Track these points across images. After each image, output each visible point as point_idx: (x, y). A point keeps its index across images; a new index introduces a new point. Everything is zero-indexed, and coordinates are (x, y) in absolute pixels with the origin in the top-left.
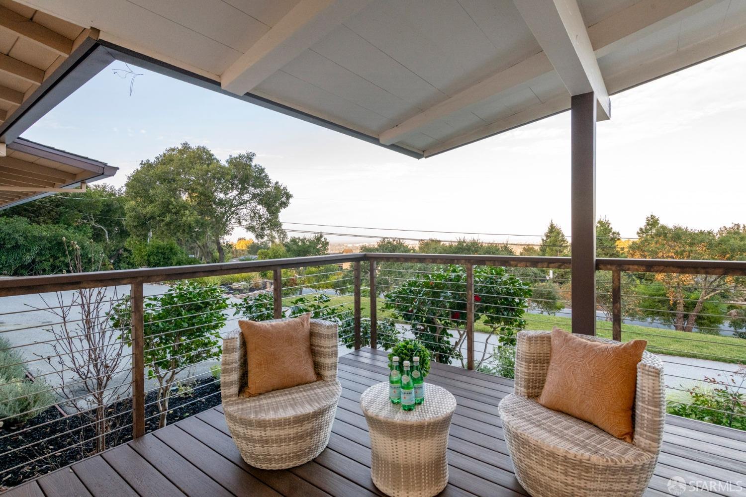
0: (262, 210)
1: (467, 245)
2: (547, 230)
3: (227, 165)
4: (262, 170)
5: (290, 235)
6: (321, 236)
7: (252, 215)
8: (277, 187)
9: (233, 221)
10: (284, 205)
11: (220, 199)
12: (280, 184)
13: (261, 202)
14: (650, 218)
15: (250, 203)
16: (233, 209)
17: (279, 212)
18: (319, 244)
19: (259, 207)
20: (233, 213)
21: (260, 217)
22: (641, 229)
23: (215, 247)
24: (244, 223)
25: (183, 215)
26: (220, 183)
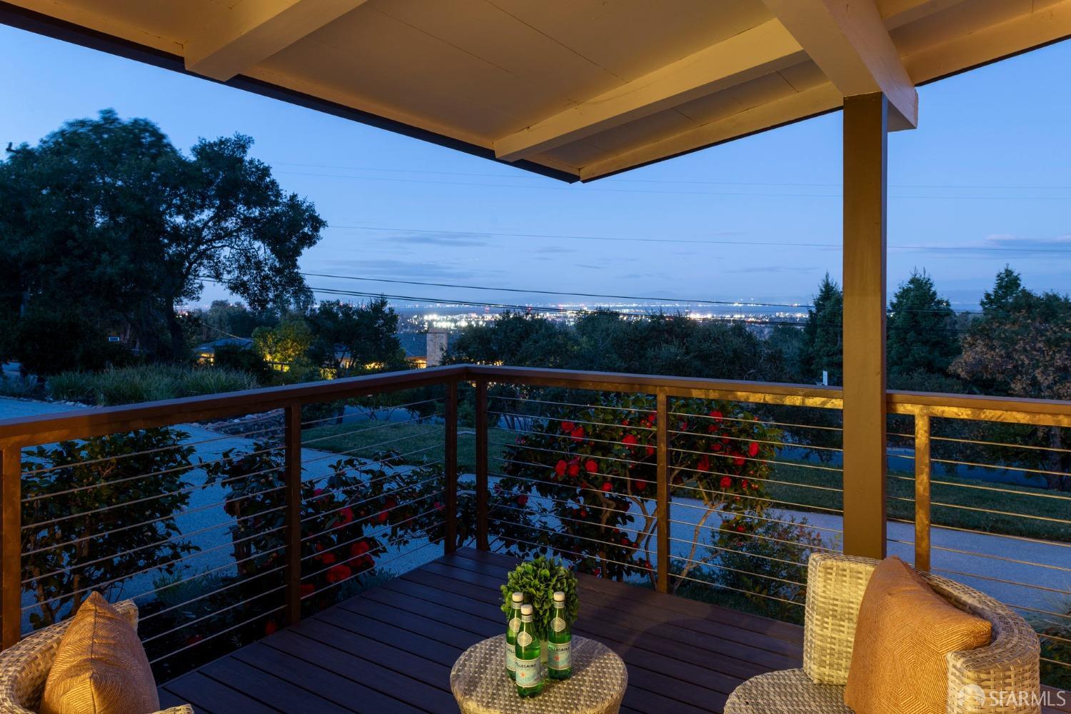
0: (261, 250)
1: (667, 324)
2: (817, 293)
3: (193, 158)
4: (266, 171)
5: (319, 300)
6: (384, 303)
7: (242, 261)
8: (294, 203)
9: (203, 271)
10: (310, 240)
11: (176, 228)
12: (300, 198)
13: (259, 235)
14: (1003, 276)
15: (238, 236)
16: (203, 247)
17: (299, 254)
18: (378, 318)
19: (257, 244)
20: (202, 255)
21: (259, 266)
22: (988, 296)
23: (163, 321)
24: (226, 277)
25: (98, 262)
26: (176, 196)
